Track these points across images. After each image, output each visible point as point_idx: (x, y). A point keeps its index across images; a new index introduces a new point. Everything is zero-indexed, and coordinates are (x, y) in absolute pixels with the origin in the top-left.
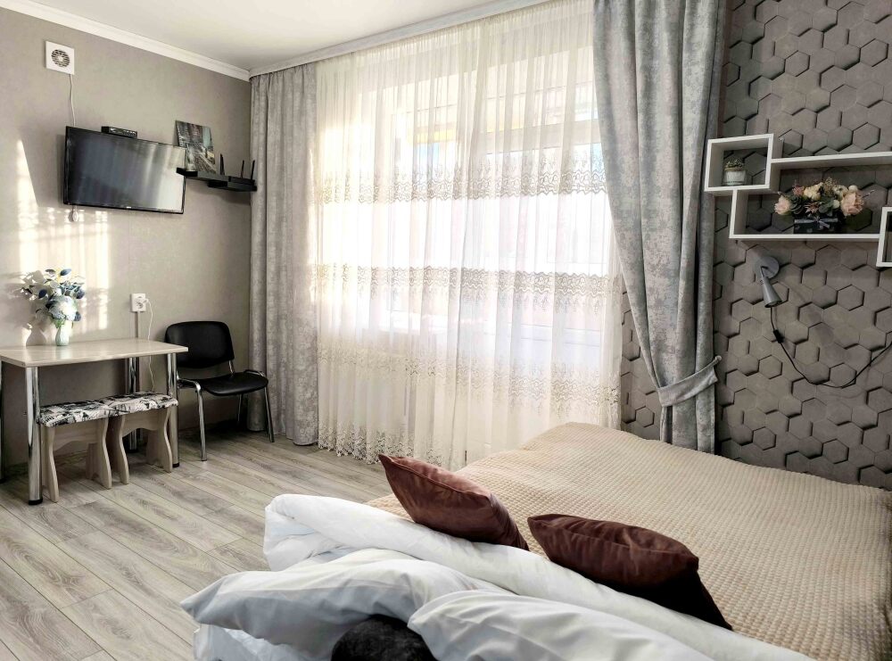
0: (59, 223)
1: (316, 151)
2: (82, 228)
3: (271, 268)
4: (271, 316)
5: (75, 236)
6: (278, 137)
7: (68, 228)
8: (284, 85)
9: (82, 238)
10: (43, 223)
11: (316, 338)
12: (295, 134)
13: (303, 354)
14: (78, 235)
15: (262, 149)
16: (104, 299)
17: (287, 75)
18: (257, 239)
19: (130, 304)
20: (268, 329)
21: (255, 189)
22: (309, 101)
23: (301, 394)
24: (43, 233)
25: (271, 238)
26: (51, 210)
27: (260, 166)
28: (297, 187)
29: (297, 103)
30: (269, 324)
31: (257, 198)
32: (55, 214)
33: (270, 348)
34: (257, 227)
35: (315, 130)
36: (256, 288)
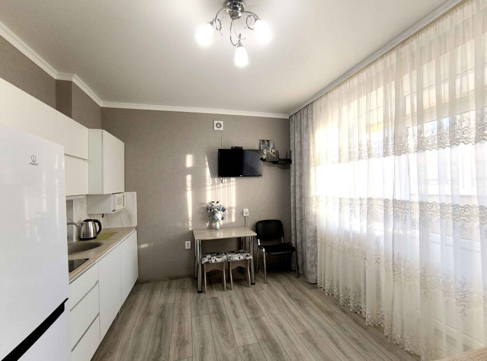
0: (218, 183)
1: (314, 142)
2: (226, 184)
3: (297, 197)
4: (298, 218)
5: (224, 187)
6: (299, 139)
7: (221, 185)
8: (301, 117)
9: (226, 188)
10: (214, 184)
12: (305, 137)
13: (310, 238)
14: (225, 187)
15: (293, 145)
16: (234, 211)
17: (302, 111)
18: (292, 184)
19: (242, 213)
20: (297, 224)
21: (291, 162)
22: (310, 120)
23: (309, 258)
24: (214, 187)
26: (216, 179)
27: (293, 153)
28: (305, 160)
29: (305, 123)
30: (297, 222)
31: (292, 166)
32: (217, 180)
33: (298, 233)
34: (292, 179)
35: (313, 133)
36: (292, 206)
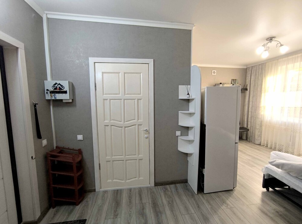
3: (250, 106)
4: (249, 116)
6: (254, 79)
8: (256, 68)
11: (262, 122)
12: (259, 78)
13: (258, 125)
15: (249, 82)
17: (257, 66)
18: (247, 100)
21: (247, 90)
23: (257, 133)
25: (251, 100)
27: (249, 85)
28: (259, 89)
29: (260, 71)
34: (247, 98)
